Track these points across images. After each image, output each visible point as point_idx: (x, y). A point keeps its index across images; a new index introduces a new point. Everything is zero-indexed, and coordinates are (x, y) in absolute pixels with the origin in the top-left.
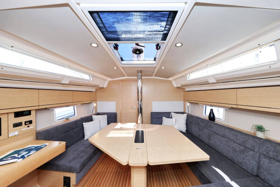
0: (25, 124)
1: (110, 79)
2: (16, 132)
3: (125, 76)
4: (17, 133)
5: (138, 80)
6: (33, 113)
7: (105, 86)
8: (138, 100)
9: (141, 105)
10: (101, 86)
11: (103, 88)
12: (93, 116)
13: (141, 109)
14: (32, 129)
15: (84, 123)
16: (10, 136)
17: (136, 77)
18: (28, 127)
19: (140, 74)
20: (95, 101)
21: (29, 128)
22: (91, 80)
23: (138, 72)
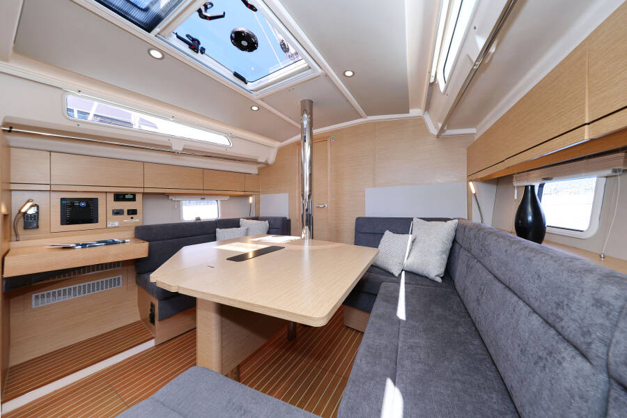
0: (128, 214)
1: (276, 144)
2: (115, 222)
4: (117, 224)
6: (139, 197)
7: (271, 160)
11: (268, 165)
12: (241, 220)
14: (136, 222)
15: (218, 230)
16: (108, 226)
18: (132, 218)
20: (256, 193)
21: (133, 220)
22: (232, 145)
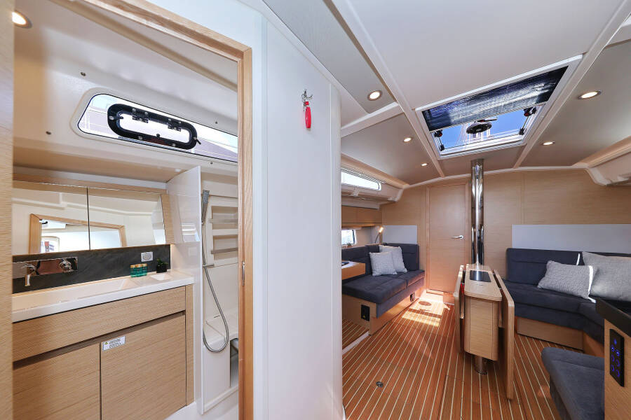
1: (406, 186)
3: (439, 176)
5: (473, 181)
7: (397, 198)
8: (474, 225)
9: (479, 238)
10: (391, 199)
11: (393, 202)
12: (379, 245)
13: (481, 245)
15: (370, 253)
17: (468, 175)
19: (478, 167)
20: (380, 224)
22: (380, 189)
23: (474, 163)
